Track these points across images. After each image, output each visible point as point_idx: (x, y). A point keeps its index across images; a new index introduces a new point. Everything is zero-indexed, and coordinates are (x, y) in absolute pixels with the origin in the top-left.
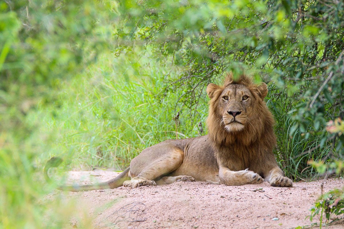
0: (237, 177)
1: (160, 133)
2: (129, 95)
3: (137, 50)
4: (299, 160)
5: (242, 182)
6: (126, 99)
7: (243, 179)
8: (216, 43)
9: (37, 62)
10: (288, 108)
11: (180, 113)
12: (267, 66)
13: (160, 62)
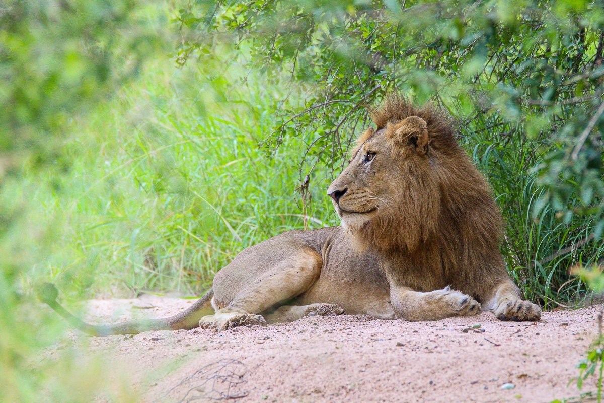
0: (429, 303)
1: (272, 217)
2: (208, 143)
3: (220, 51)
4: (553, 265)
5: (439, 313)
6: (201, 151)
7: (441, 308)
8: (380, 33)
9: (18, 81)
10: (529, 162)
11: (310, 176)
12: (483, 77)
13: (269, 75)
